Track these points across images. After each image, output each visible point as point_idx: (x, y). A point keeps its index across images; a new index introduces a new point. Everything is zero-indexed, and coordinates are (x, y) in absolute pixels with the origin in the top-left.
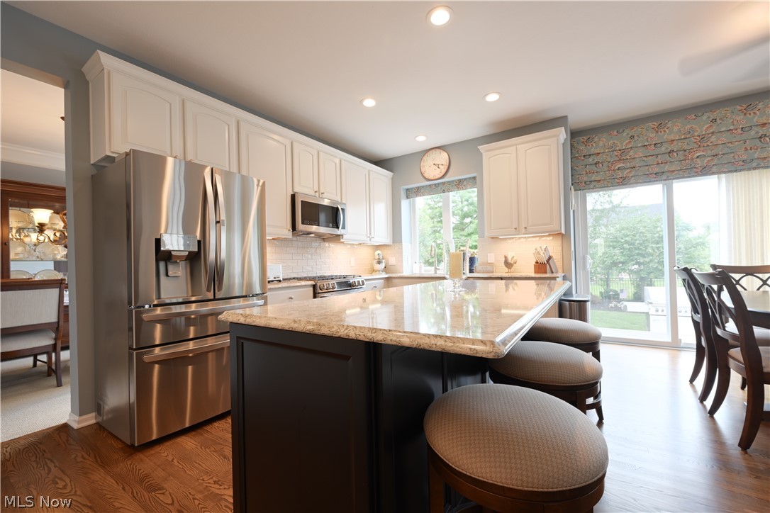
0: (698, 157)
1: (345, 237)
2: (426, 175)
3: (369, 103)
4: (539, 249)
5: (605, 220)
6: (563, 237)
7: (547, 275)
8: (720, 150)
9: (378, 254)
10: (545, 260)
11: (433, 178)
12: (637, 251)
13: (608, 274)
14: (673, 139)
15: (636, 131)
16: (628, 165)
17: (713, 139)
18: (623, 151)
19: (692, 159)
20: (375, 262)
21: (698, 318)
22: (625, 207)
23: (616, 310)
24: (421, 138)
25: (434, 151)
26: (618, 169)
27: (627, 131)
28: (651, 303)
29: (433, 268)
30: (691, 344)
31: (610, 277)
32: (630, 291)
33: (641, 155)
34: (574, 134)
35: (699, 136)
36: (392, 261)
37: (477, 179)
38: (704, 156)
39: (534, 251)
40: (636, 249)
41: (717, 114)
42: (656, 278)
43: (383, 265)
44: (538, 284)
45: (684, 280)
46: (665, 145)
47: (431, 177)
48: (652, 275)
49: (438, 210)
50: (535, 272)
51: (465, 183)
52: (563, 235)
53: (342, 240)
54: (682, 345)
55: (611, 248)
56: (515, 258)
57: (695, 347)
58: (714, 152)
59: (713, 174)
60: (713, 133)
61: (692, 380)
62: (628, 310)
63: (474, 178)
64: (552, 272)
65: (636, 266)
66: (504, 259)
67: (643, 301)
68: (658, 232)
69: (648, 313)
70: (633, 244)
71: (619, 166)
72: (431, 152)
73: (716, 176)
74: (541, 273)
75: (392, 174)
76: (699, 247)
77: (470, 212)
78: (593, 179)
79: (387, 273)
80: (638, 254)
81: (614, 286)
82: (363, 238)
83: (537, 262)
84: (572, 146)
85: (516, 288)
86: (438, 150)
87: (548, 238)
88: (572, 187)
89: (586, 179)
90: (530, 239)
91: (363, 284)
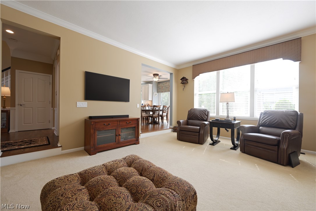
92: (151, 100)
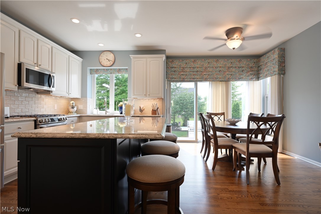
1: (53, 92)
2: (102, 63)
3: (75, 21)
4: (154, 104)
5: (174, 93)
6: (162, 99)
7: (157, 115)
8: (210, 73)
9: (73, 103)
10: (156, 109)
11: (106, 66)
12: (184, 107)
13: (174, 116)
14: (198, 66)
15: (188, 61)
16: (185, 74)
17: (208, 69)
18: (183, 68)
19: (203, 75)
20: (70, 107)
21: (203, 130)
22: (181, 88)
23: (177, 131)
24: (101, 45)
25: (107, 52)
26: (182, 75)
27: (185, 61)
28: (189, 127)
29: (104, 112)
30: (201, 140)
31: (175, 117)
32: (182, 122)
33: (189, 71)
34: (168, 57)
35: (205, 67)
36: (81, 107)
37: (128, 70)
38: (206, 74)
39: (152, 105)
40: (184, 106)
41: (210, 60)
42: (190, 117)
43: (75, 109)
44: (153, 120)
45: (200, 117)
46: (196, 68)
47: (105, 65)
48: (189, 116)
49: (100, 80)
50: (152, 114)
51: (122, 71)
52: (163, 99)
53: (51, 94)
54: (198, 141)
55: (176, 105)
56: (144, 108)
57: (202, 141)
58: (208, 74)
59: (208, 81)
60: (208, 67)
61: (201, 152)
62: (182, 130)
63: (127, 69)
64: (159, 114)
65: (184, 113)
66: (139, 108)
67: (187, 126)
68: (191, 100)
69: (188, 131)
70: (183, 104)
71: (182, 73)
72: (105, 52)
73: (209, 82)
74: (155, 114)
75: (82, 59)
76: (203, 106)
77: (118, 83)
78: (174, 77)
79: (77, 114)
80: (185, 108)
81: (177, 121)
82: (65, 94)
83: (153, 110)
84: (167, 62)
85: (144, 121)
86: (109, 52)
87: (157, 100)
88: (166, 79)
89: (171, 77)
90: (150, 100)
91: (66, 120)
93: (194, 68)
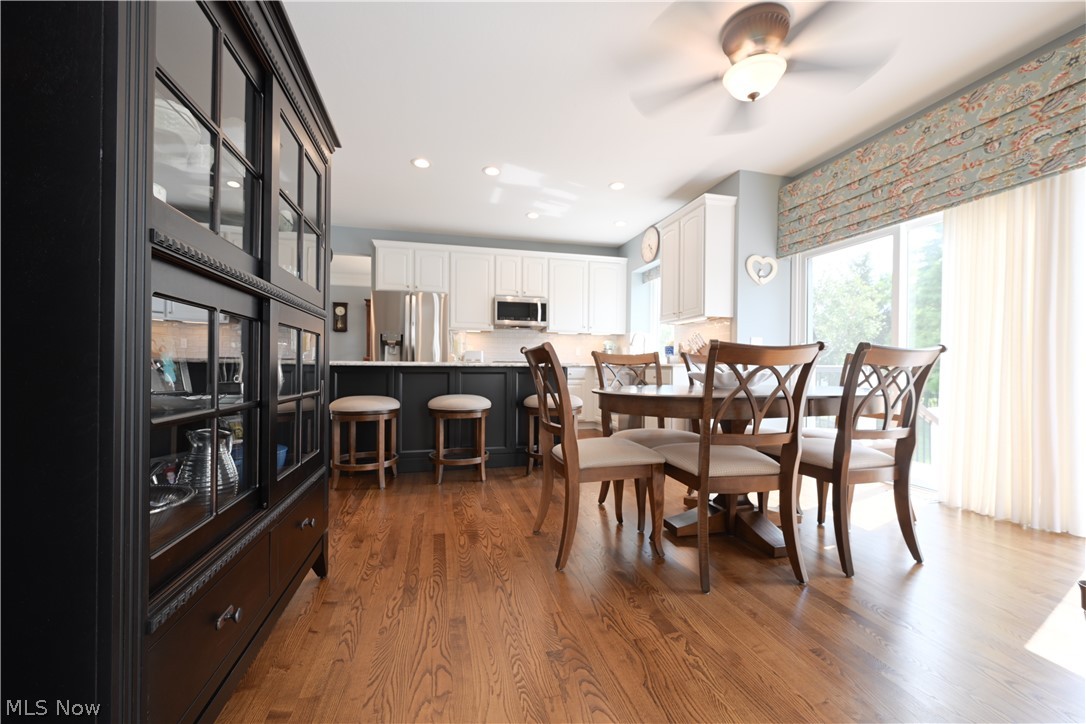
0: (904, 192)
2: (644, 257)
8: (931, 177)
11: (648, 260)
14: (877, 168)
15: (840, 165)
16: (829, 216)
17: (924, 159)
18: (825, 196)
19: (899, 196)
26: (820, 223)
27: (831, 167)
33: (842, 198)
35: (908, 158)
38: (912, 188)
41: (932, 118)
46: (870, 180)
58: (923, 181)
59: (923, 214)
60: (924, 150)
71: (820, 218)
75: (625, 259)
78: (796, 239)
84: (778, 200)
89: (789, 241)
92: (728, 314)
93: (863, 181)
